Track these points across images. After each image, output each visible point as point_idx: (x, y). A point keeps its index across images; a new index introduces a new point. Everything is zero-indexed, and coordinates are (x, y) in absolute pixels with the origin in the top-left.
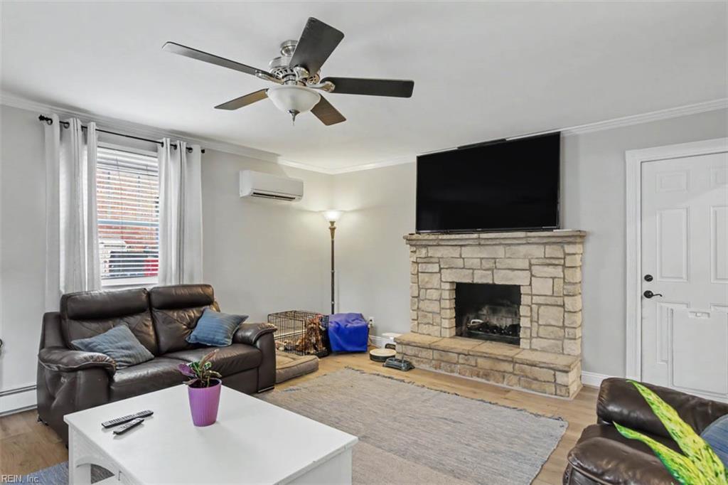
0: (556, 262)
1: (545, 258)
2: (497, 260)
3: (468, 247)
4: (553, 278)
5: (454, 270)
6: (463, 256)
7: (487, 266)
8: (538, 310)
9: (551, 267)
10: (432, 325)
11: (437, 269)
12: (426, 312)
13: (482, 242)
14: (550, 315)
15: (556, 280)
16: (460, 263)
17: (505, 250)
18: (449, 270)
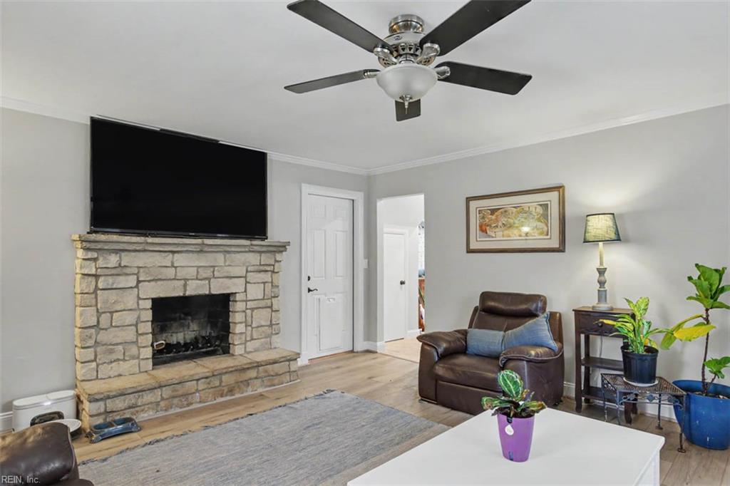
0: (268, 268)
1: (260, 265)
2: (216, 268)
3: (183, 254)
4: (264, 283)
5: (159, 283)
6: (175, 265)
7: (205, 275)
8: (252, 314)
9: (262, 273)
10: (124, 360)
11: (134, 283)
12: (111, 344)
13: (206, 249)
14: (261, 317)
15: (266, 284)
16: (170, 273)
17: (225, 258)
18: (153, 283)
